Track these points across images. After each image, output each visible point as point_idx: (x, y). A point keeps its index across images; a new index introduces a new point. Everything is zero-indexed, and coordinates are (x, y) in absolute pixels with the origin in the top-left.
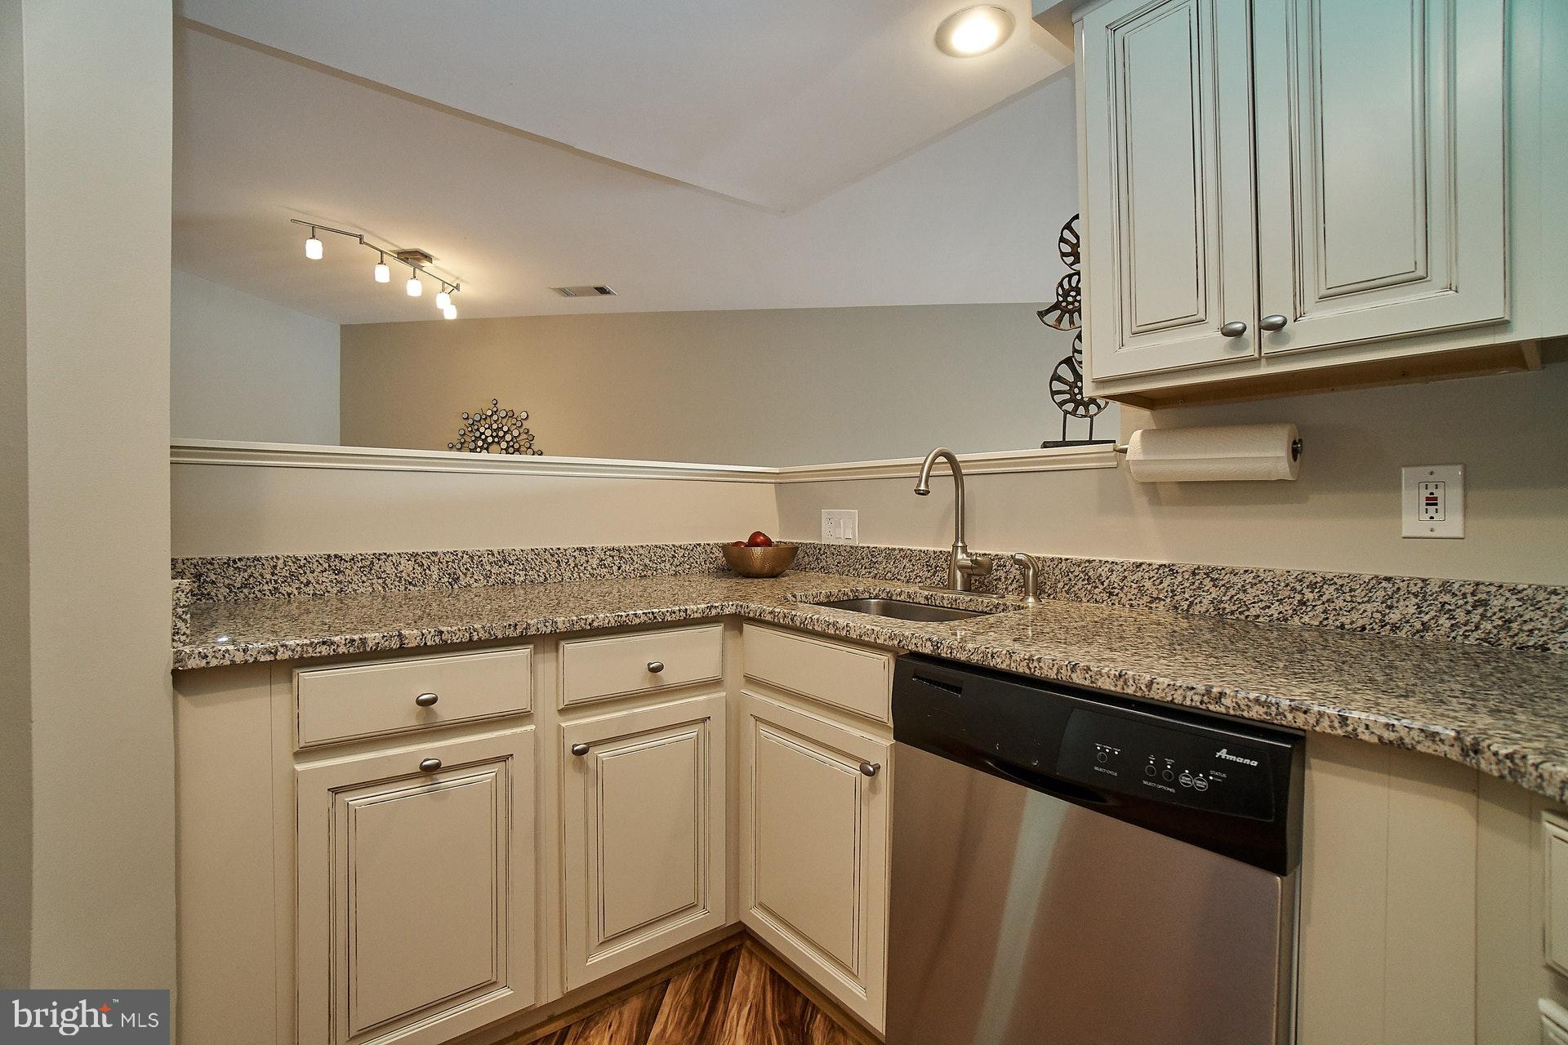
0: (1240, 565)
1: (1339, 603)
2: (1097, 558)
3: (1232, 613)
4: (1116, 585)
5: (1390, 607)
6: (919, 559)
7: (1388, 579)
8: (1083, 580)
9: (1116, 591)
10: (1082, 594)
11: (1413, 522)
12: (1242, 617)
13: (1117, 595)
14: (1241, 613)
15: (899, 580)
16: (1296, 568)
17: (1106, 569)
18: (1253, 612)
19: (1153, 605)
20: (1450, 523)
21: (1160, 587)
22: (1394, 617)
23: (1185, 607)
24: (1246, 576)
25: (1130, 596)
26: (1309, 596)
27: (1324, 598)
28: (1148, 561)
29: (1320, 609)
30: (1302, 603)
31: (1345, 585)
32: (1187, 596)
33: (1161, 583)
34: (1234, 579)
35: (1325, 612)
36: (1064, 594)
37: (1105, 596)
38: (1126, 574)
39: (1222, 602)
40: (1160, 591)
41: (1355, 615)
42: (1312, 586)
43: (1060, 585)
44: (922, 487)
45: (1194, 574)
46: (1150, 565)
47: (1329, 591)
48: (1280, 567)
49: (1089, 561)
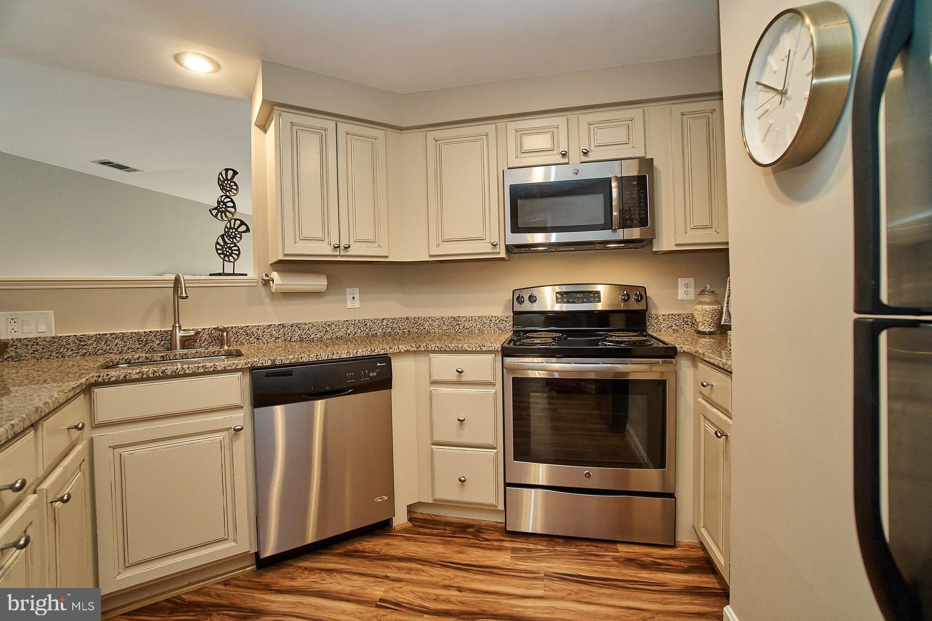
0: (307, 321)
1: (336, 330)
2: (251, 325)
3: (305, 338)
4: (260, 335)
5: (348, 329)
6: (131, 338)
7: (347, 321)
8: (245, 335)
9: (260, 337)
10: (244, 341)
11: (350, 305)
12: (309, 339)
13: (261, 339)
14: (308, 338)
15: (111, 353)
16: (324, 320)
17: (256, 329)
18: (312, 337)
19: (277, 341)
20: (357, 304)
21: (279, 333)
22: (349, 332)
23: (289, 339)
24: (309, 325)
25: (266, 339)
26: (328, 329)
27: (332, 329)
28: (274, 324)
29: (331, 332)
30: (326, 331)
31: (337, 324)
32: (289, 335)
33: (280, 331)
34: (306, 326)
35: (332, 333)
36: (235, 343)
37: (255, 340)
38: (265, 330)
39: (302, 335)
40: (279, 335)
41: (340, 333)
42: (329, 325)
43: (232, 339)
44: (184, 295)
45: (292, 326)
46: (275, 325)
47: (333, 326)
48: (319, 321)
49: (247, 327)
